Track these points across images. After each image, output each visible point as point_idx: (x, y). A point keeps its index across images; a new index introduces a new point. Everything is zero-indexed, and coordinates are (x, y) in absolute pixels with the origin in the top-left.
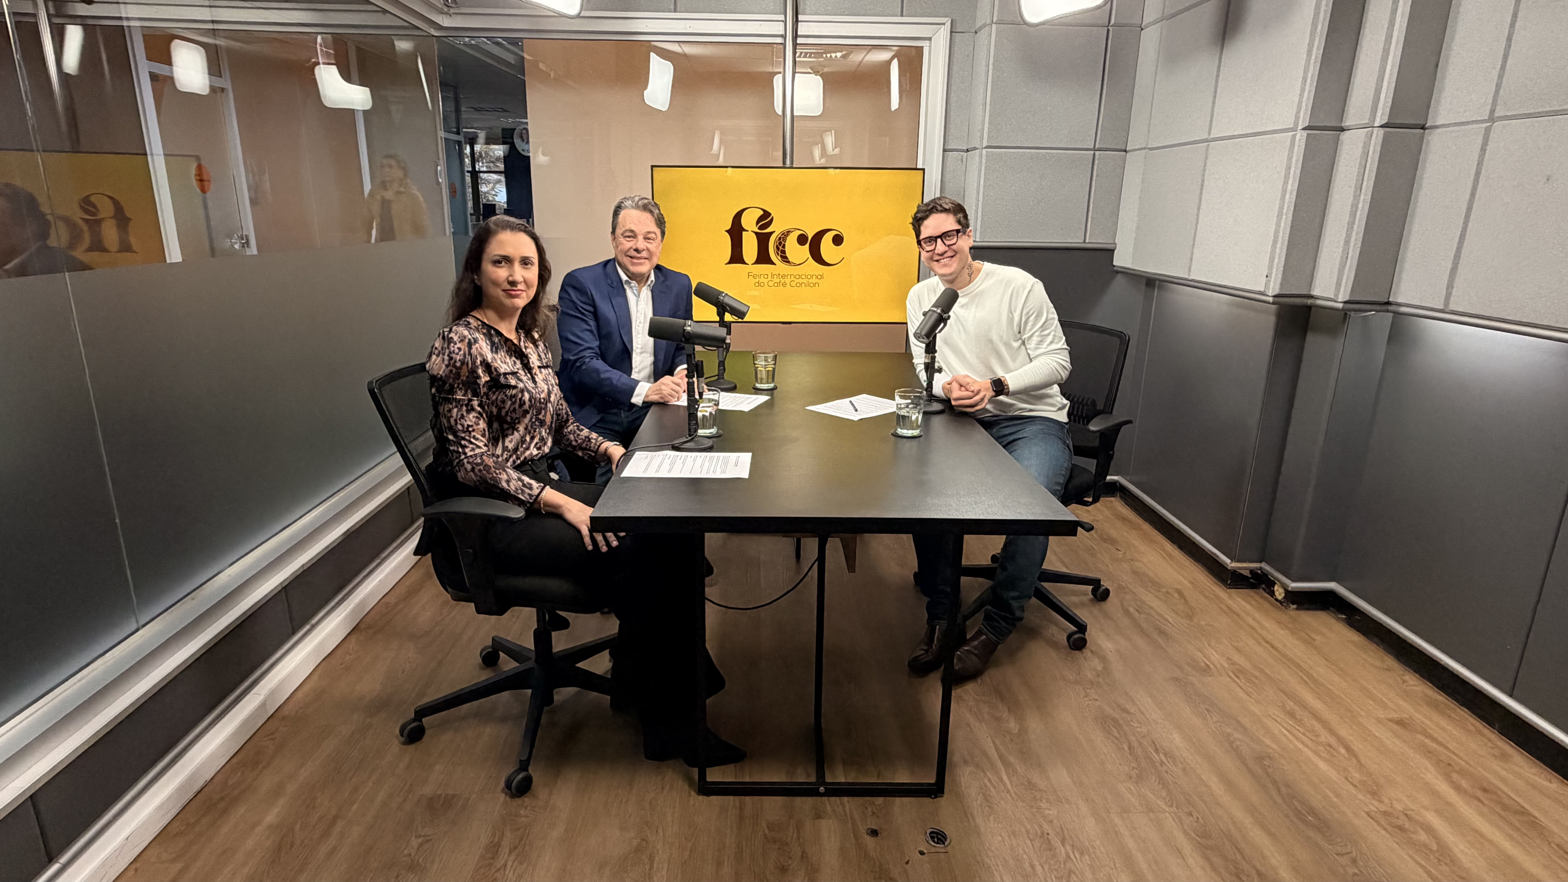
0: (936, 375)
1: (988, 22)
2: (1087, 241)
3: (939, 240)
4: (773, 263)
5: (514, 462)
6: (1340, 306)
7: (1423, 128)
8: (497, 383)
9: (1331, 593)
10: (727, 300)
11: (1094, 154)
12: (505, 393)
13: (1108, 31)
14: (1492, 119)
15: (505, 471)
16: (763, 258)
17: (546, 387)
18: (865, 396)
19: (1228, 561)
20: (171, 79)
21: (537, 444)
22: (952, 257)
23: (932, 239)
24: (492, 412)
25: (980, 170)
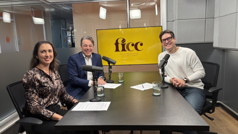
0: (165, 77)
2: (205, 41)
3: (167, 40)
4: (126, 51)
5: (46, 106)
8: (41, 85)
10: (110, 60)
11: (206, 20)
12: (43, 88)
15: (43, 109)
16: (124, 50)
17: (57, 85)
18: (147, 83)
21: (53, 101)
22: (170, 44)
23: (165, 40)
24: (40, 93)
25: (176, 25)
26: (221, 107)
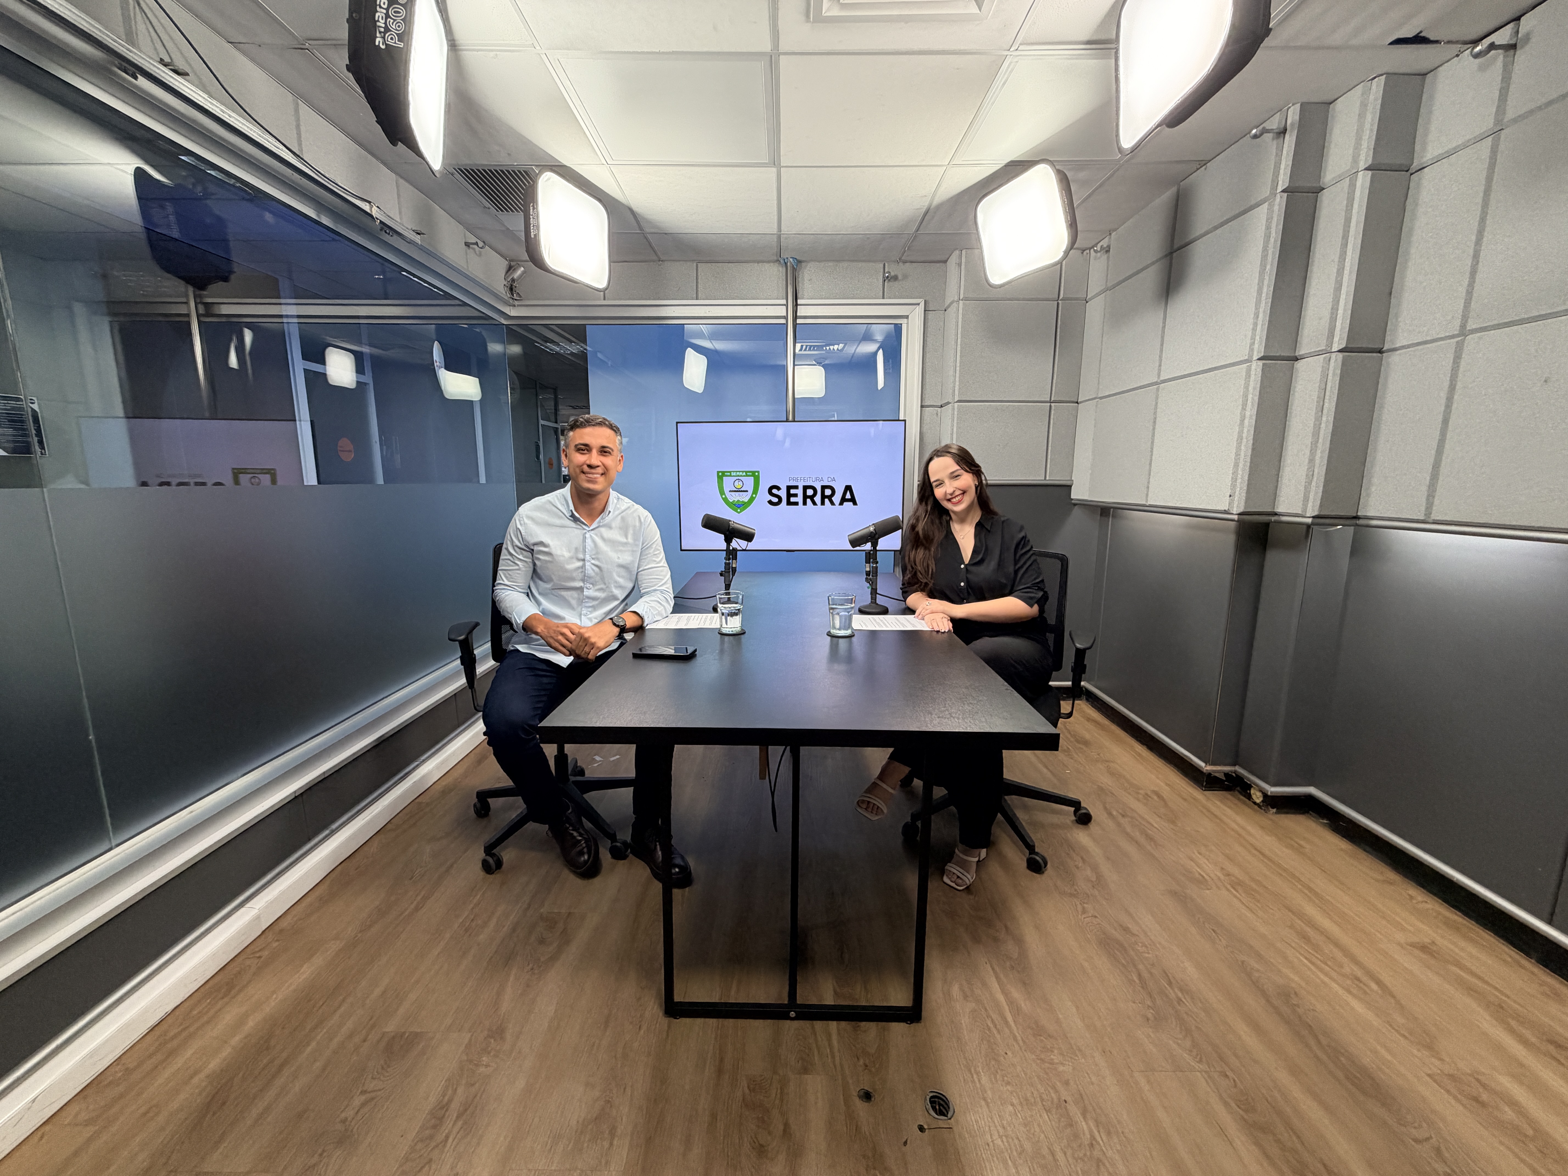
1: (956, 298)
2: (1048, 478)
6: (1309, 520)
7: (1380, 351)
9: (1310, 798)
11: (1050, 406)
13: (1058, 303)
14: (1464, 332)
19: (1202, 764)
20: (325, 375)
25: (953, 420)
26: (1087, 700)
